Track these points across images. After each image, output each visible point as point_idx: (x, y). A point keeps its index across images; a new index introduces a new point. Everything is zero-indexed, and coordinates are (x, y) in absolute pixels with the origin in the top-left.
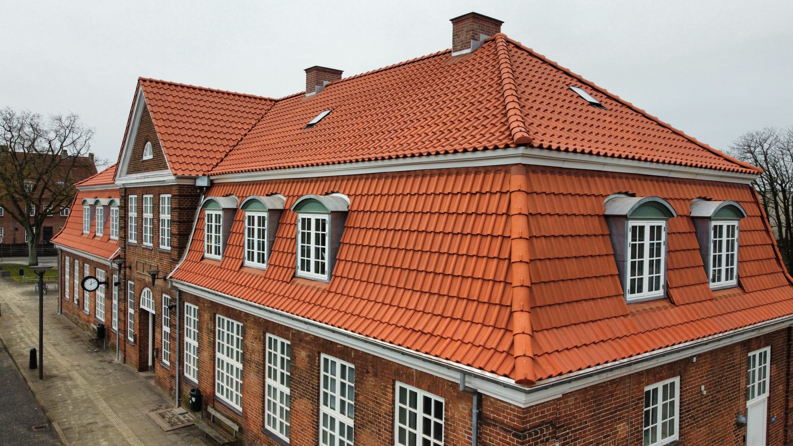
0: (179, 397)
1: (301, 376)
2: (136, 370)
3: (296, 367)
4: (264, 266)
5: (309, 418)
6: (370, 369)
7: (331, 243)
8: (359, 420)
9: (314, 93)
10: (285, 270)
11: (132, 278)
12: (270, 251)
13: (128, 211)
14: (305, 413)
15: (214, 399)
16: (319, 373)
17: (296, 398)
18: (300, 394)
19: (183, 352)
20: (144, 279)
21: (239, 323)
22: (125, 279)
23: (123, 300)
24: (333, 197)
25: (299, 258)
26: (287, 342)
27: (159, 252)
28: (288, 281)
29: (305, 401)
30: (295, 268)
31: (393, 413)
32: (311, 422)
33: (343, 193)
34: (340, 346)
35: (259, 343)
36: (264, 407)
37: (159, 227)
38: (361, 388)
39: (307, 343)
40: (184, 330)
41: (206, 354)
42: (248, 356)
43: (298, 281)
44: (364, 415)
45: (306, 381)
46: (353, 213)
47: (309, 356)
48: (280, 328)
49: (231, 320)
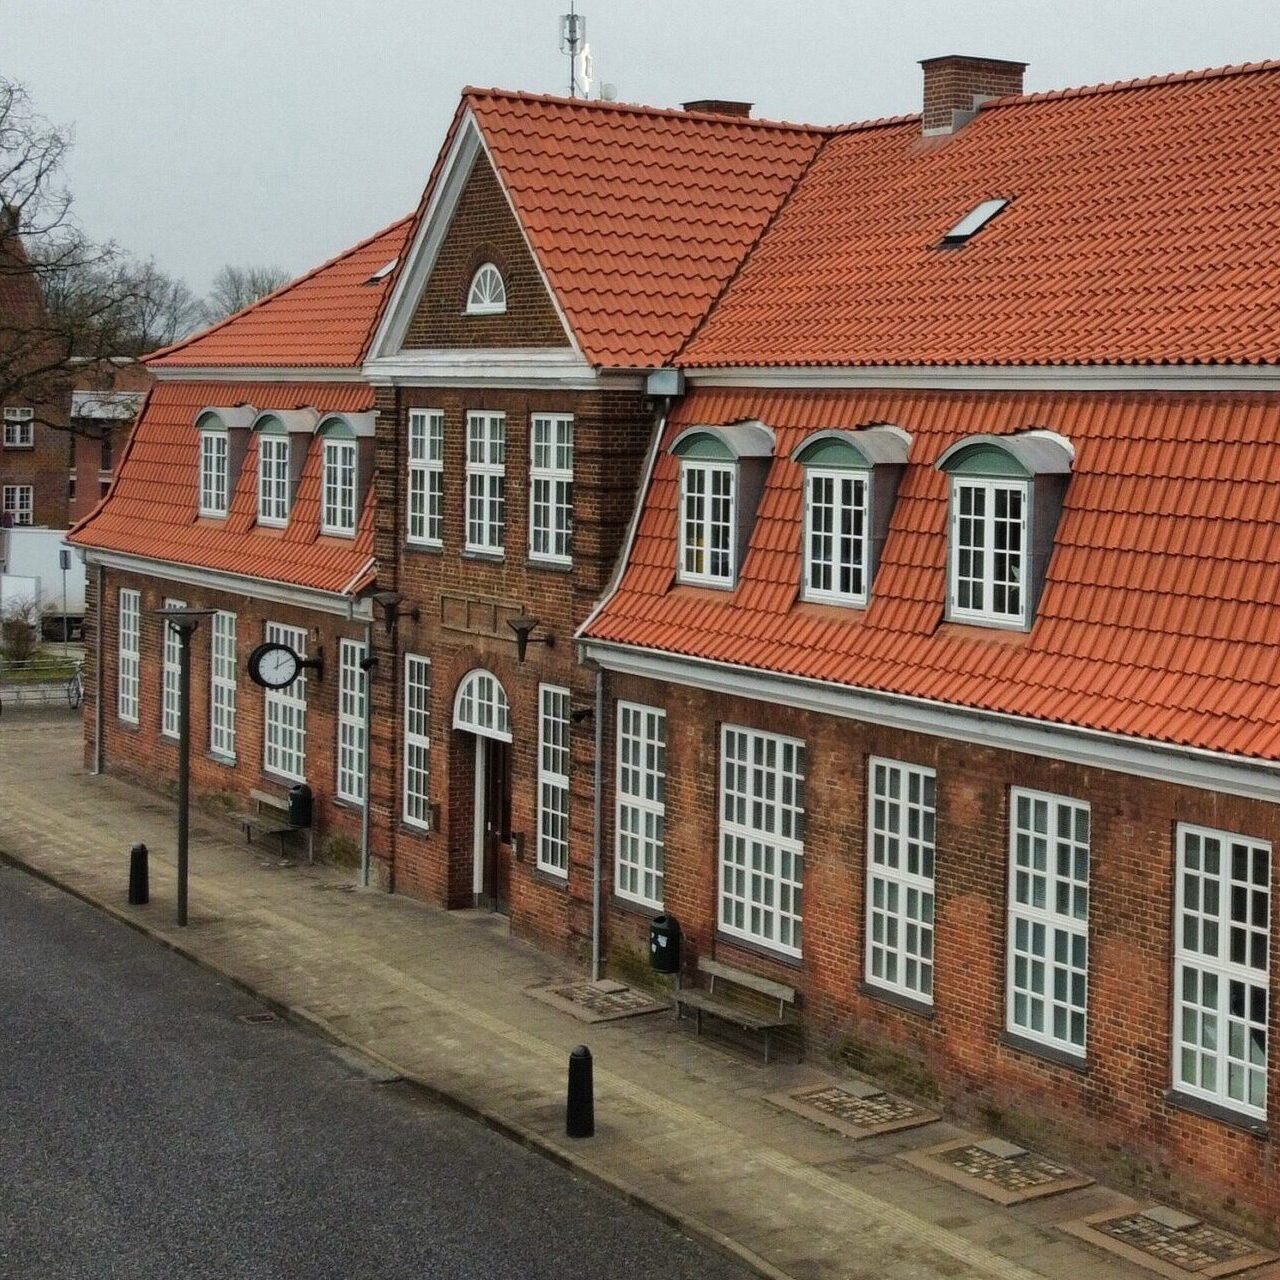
0: (601, 953)
1: (964, 844)
2: (437, 906)
3: (950, 827)
4: (860, 600)
5: (984, 936)
6: (1125, 806)
7: (1035, 544)
8: (1099, 917)
9: (948, 130)
10: (918, 607)
11: (423, 645)
12: (876, 565)
13: (407, 455)
14: (974, 926)
15: (716, 942)
16: (1007, 832)
17: (949, 897)
18: (962, 886)
19: (613, 834)
20: (471, 648)
21: (791, 741)
22: (395, 650)
23: (384, 708)
24: (1031, 439)
25: (955, 577)
26: (925, 772)
27: (528, 569)
28: (929, 632)
29: (973, 897)
30: (943, 602)
31: (1173, 888)
32: (987, 944)
33: (1059, 432)
34: (1056, 765)
35: (852, 781)
36: (863, 933)
37: (528, 501)
38: (1104, 848)
39: (976, 766)
40: (614, 777)
41: (689, 831)
42: (819, 817)
43: (952, 632)
44: (1111, 905)
45: (975, 854)
46: (1081, 478)
47: (982, 797)
48: (908, 741)
49: (766, 736)
